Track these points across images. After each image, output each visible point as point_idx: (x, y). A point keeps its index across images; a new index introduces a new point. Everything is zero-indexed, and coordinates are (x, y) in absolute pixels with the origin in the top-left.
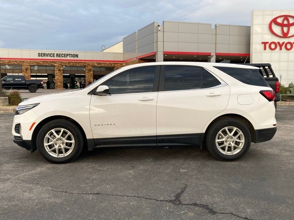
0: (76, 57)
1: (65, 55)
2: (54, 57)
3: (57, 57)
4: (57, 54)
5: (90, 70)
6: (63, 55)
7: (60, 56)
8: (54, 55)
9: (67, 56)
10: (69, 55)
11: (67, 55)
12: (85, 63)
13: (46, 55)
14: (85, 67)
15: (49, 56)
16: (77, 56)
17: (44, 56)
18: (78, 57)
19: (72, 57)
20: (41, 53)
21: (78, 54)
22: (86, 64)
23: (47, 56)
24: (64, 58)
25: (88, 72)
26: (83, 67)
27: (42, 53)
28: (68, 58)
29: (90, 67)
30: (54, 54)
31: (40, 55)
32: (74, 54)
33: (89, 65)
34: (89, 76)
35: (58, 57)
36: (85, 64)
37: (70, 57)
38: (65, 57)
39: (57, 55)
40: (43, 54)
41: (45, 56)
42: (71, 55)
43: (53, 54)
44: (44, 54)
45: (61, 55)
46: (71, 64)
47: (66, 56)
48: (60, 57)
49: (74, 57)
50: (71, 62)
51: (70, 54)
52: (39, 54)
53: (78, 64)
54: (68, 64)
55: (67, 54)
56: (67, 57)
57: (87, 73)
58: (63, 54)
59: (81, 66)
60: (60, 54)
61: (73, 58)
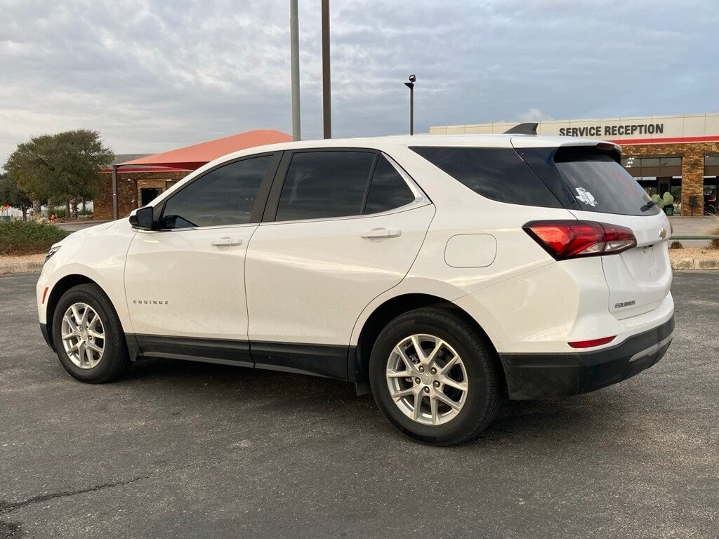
0: (657, 132)
1: (626, 130)
2: (600, 135)
3: (606, 134)
4: (606, 127)
5: (695, 165)
6: (622, 130)
7: (615, 132)
8: (600, 131)
9: (633, 130)
10: (638, 128)
11: (634, 128)
12: (683, 146)
13: (578, 132)
14: (682, 158)
15: (587, 135)
16: (660, 129)
17: (573, 135)
18: (661, 132)
19: (645, 133)
20: (568, 129)
21: (662, 125)
22: (685, 150)
23: (582, 135)
24: (624, 137)
25: (689, 171)
26: (674, 157)
27: (570, 129)
28: (636, 135)
29: (696, 157)
30: (600, 128)
31: (565, 132)
32: (652, 125)
33: (692, 150)
34: (692, 180)
35: (610, 134)
36: (680, 149)
37: (641, 133)
38: (626, 134)
39: (607, 130)
40: (571, 131)
41: (577, 136)
42: (643, 128)
43: (597, 128)
44: (574, 129)
45: (617, 129)
46: (644, 150)
47: (630, 132)
48: (613, 134)
49: (651, 133)
50: (642, 146)
51: (641, 126)
52: (562, 130)
53: (663, 150)
54: (634, 152)
55: (633, 126)
56: (632, 133)
57: (687, 172)
58: (621, 127)
59: (669, 156)
60: (616, 127)
61: (648, 136)
